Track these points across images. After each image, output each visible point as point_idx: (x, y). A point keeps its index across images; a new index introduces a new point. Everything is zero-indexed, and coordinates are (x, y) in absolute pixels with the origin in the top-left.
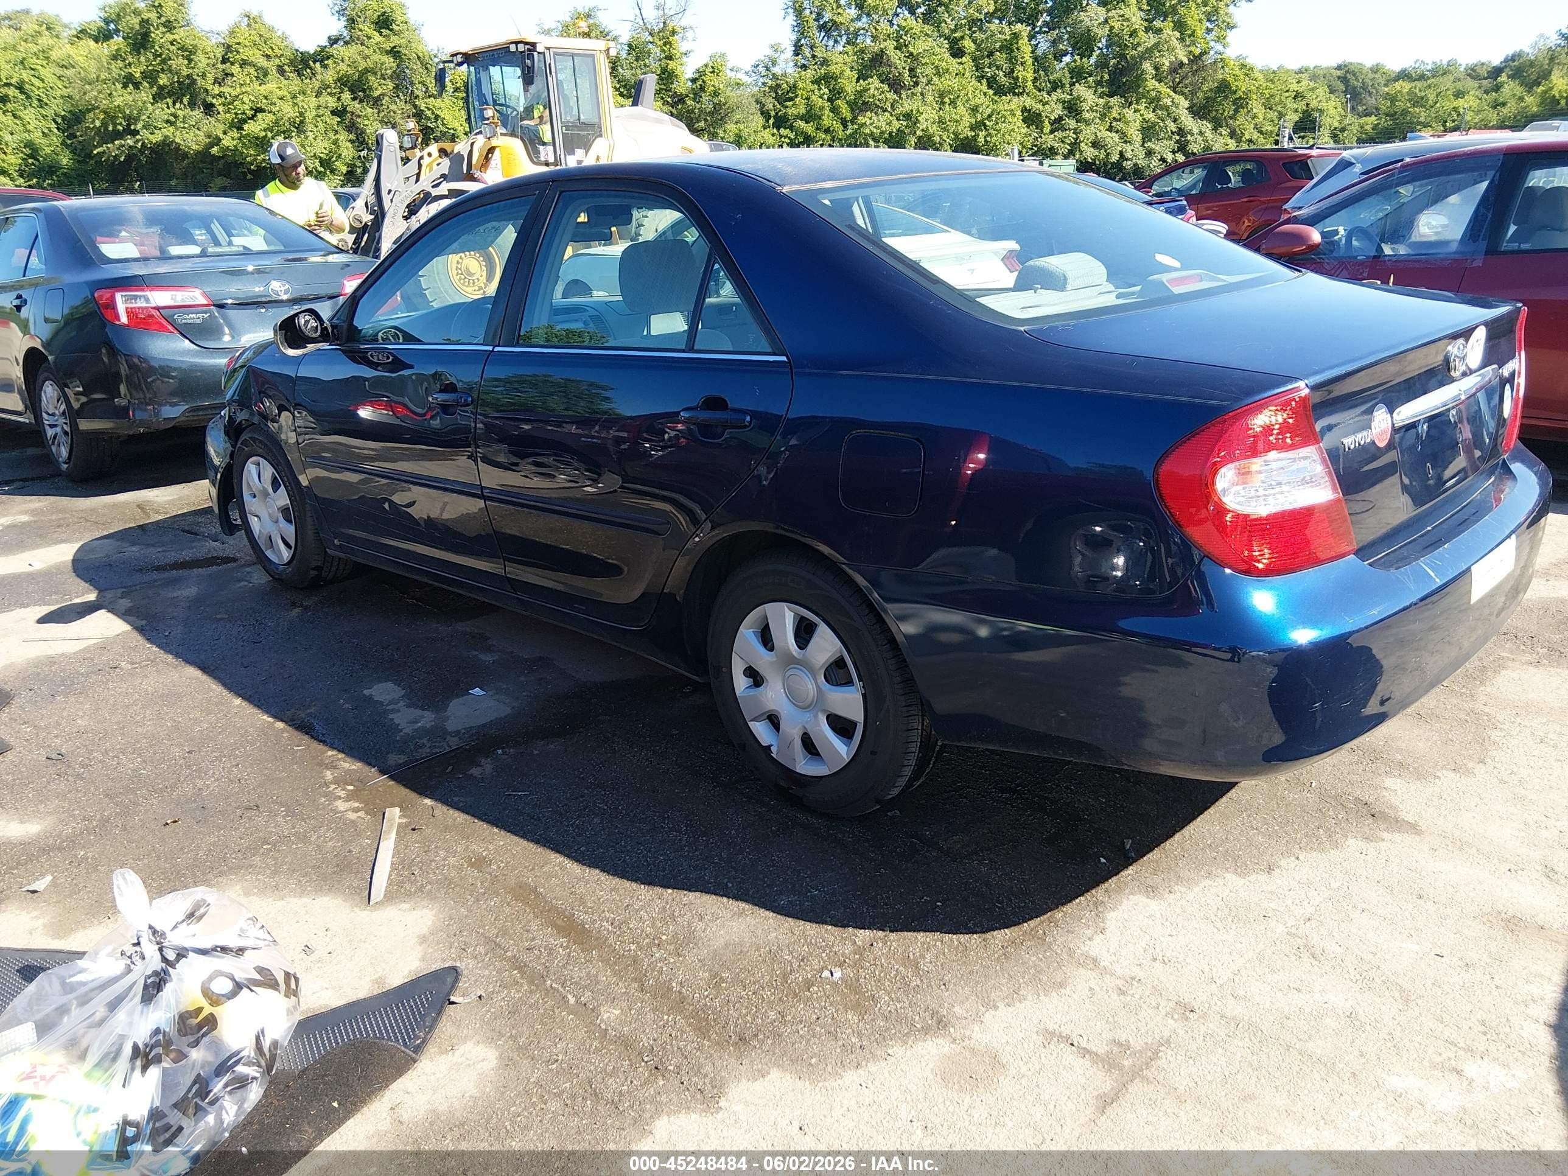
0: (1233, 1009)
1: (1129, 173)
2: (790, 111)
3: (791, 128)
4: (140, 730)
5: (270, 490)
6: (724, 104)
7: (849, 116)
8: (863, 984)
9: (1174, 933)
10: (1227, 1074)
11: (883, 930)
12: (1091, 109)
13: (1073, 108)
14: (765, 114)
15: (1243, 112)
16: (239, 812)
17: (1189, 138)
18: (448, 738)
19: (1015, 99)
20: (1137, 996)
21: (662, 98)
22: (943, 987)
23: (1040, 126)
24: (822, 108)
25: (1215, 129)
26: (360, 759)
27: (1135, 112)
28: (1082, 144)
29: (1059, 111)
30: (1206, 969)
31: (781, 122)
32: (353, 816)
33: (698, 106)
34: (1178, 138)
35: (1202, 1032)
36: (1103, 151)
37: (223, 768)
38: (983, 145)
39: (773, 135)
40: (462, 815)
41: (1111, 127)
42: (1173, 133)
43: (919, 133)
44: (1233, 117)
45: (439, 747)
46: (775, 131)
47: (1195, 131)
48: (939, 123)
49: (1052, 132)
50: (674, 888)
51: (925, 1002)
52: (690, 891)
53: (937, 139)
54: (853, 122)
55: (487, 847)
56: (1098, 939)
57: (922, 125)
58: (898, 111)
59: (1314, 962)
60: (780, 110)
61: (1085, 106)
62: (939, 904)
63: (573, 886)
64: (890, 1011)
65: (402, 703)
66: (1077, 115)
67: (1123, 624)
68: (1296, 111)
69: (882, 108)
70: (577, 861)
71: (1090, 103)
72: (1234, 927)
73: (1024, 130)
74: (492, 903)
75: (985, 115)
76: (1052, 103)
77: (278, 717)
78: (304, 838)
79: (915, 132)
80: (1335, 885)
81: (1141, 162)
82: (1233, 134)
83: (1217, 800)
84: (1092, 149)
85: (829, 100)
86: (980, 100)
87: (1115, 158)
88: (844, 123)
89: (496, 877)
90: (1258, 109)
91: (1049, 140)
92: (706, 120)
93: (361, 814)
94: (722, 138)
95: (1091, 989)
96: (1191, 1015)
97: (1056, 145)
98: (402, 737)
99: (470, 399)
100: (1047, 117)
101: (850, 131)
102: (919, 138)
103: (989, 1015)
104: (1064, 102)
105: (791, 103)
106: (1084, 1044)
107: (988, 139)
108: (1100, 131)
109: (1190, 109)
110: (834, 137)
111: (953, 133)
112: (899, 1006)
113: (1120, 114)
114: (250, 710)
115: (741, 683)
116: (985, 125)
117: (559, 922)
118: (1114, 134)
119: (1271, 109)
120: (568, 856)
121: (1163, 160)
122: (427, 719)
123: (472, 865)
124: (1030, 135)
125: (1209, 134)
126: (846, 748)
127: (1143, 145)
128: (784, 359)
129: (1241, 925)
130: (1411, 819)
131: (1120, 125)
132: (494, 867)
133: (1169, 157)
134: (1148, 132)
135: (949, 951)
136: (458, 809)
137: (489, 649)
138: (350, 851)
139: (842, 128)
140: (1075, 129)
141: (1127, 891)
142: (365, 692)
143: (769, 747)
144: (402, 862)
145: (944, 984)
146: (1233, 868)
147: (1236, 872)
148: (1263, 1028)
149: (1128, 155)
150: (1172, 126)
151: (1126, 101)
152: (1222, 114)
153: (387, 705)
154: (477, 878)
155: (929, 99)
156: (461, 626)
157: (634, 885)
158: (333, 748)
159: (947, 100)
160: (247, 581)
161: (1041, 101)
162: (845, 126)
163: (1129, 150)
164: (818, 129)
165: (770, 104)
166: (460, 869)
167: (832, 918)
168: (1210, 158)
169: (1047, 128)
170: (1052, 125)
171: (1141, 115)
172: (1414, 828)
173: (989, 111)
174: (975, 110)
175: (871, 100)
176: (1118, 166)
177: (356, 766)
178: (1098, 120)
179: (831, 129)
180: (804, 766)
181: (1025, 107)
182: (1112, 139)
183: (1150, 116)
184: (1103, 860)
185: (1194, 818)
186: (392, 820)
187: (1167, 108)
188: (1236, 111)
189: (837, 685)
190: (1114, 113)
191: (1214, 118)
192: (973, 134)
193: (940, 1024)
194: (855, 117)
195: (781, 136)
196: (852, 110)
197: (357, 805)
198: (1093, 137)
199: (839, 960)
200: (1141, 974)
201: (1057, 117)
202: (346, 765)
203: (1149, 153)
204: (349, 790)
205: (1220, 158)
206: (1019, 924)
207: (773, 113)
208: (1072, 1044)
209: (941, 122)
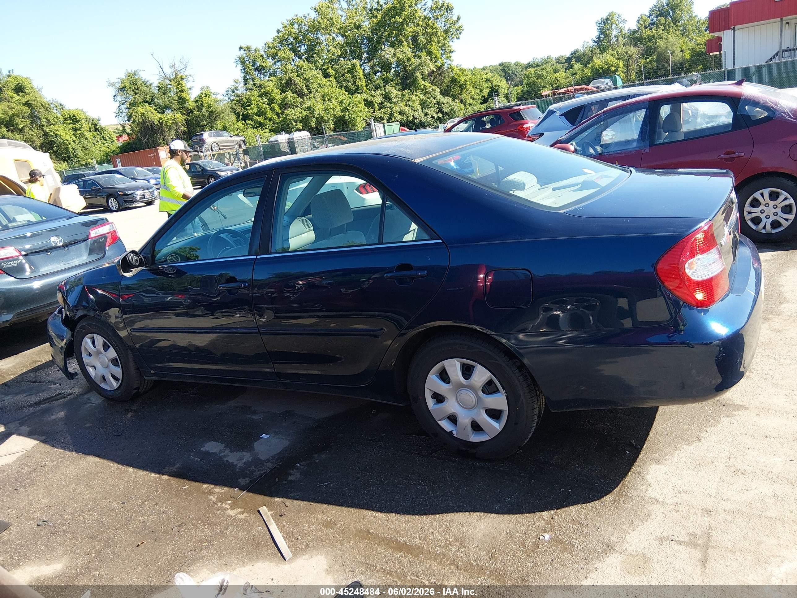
0: (728, 506)
1: (418, 125)
2: (250, 112)
3: (252, 120)
4: (84, 497)
5: (102, 350)
6: (215, 111)
7: (280, 112)
8: (562, 538)
9: (680, 478)
10: (744, 535)
11: (553, 510)
12: (396, 97)
13: (387, 97)
14: (238, 115)
15: (464, 91)
16: (176, 529)
17: (443, 105)
18: (265, 464)
19: (359, 96)
20: (684, 511)
21: (181, 112)
22: (599, 530)
23: (373, 107)
24: (266, 109)
25: (453, 100)
26: (226, 485)
27: (416, 96)
28: (394, 114)
29: (381, 99)
30: (704, 491)
31: (245, 117)
32: (242, 517)
33: (201, 114)
34: (437, 106)
35: (721, 520)
36: (405, 116)
37: (149, 508)
38: (348, 119)
39: (243, 124)
40: (302, 502)
41: (406, 104)
42: (435, 104)
43: (316, 116)
44: (461, 94)
45: (263, 470)
46: (243, 122)
47: (445, 102)
48: (325, 110)
49: (379, 109)
50: (439, 514)
51: (596, 539)
52: (447, 513)
53: (326, 118)
54: (282, 114)
55: (327, 516)
56: (650, 489)
57: (318, 112)
58: (304, 107)
59: (745, 476)
60: (244, 112)
61: (393, 96)
62: (570, 491)
63: (387, 525)
64: (583, 548)
65: (227, 451)
66: (389, 100)
67: (649, 340)
68: (487, 87)
69: (295, 106)
70: (380, 511)
71: (395, 94)
72: (702, 469)
73: (367, 110)
74: (351, 544)
75: (347, 104)
76: (377, 96)
77: (160, 472)
78: (223, 535)
79: (314, 116)
80: (730, 440)
81: (423, 119)
82: (461, 102)
83: (656, 413)
84: (399, 116)
85: (268, 104)
86: (343, 98)
87: (411, 119)
88: (278, 115)
89: (343, 530)
90: (471, 89)
91: (379, 113)
92: (206, 121)
93: (245, 514)
94: (216, 129)
95: (663, 513)
96: (712, 513)
97: (383, 116)
98: (239, 469)
99: (247, 284)
100: (376, 102)
101: (281, 118)
102: (317, 118)
103: (628, 537)
104: (382, 95)
105: (249, 108)
106: (677, 539)
107: (350, 116)
108: (402, 107)
109: (441, 92)
110: (274, 122)
111: (333, 115)
112: (585, 544)
113: (409, 98)
114: (142, 473)
115: (430, 403)
116: (348, 109)
117: (392, 545)
118: (409, 107)
119: (476, 88)
120: (373, 510)
121: (433, 117)
122: (247, 457)
123: (326, 527)
124: (369, 112)
125: (451, 103)
126: (498, 425)
127: (423, 112)
128: (440, 241)
129: (705, 467)
130: (741, 403)
131: (411, 103)
132: (339, 525)
133: (435, 116)
134: (424, 105)
135: (590, 511)
136: (298, 499)
137: (255, 413)
138: (254, 536)
139: (277, 117)
140: (390, 107)
141: (648, 464)
142: (201, 449)
143: (451, 432)
144: (287, 534)
145: (598, 528)
146: (684, 443)
147: (686, 444)
148: (744, 510)
149: (417, 116)
150: (434, 101)
151: (411, 91)
152: (455, 93)
153: (220, 454)
154: (334, 533)
155: (318, 99)
156: (232, 403)
157: (417, 517)
158: (205, 483)
159: (326, 99)
160: (89, 403)
161: (372, 95)
162: (279, 117)
163: (417, 114)
164: (265, 119)
165: (239, 109)
166: (321, 530)
167: (525, 510)
168: (475, 116)
169: (377, 108)
170: (378, 106)
171: (419, 97)
172: (743, 407)
173: (348, 102)
174: (341, 102)
175: (289, 102)
176: (413, 122)
177: (225, 489)
178: (400, 102)
179: (272, 118)
180: (475, 438)
181: (364, 99)
182: (408, 110)
183: (423, 97)
184: (628, 452)
185: (652, 424)
186: (266, 514)
187: (430, 93)
188: (461, 91)
189: (489, 394)
190: (407, 98)
191: (452, 95)
192: (343, 114)
193: (609, 548)
194: (283, 112)
195: (247, 124)
196: (281, 109)
197: (240, 510)
198: (399, 110)
199: (542, 529)
200: (679, 501)
201: (380, 102)
202: (219, 490)
203: (426, 115)
204: (230, 504)
205: (480, 115)
206: (612, 491)
207: (241, 114)
208: (672, 540)
209: (326, 109)
